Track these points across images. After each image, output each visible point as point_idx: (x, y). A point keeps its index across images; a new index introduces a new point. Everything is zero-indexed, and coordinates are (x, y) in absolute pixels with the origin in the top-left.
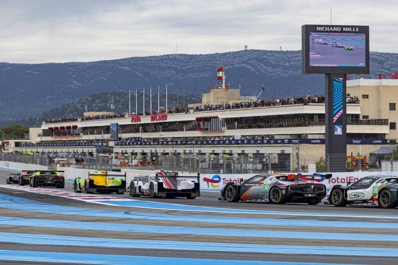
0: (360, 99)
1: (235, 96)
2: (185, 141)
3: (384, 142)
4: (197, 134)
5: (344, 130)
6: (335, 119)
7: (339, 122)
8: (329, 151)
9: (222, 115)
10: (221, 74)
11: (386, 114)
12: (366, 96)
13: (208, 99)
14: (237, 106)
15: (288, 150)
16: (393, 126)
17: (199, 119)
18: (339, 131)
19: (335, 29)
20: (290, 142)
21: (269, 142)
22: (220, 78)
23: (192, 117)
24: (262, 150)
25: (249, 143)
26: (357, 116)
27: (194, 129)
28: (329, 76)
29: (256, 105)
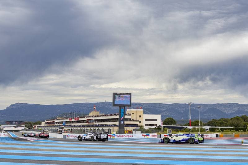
0: (131, 114)
1: (98, 113)
2: (83, 126)
3: (137, 126)
4: (87, 124)
5: (124, 122)
6: (121, 119)
7: (122, 120)
8: (120, 128)
9: (94, 119)
10: (95, 107)
11: (139, 119)
12: (133, 114)
13: (91, 114)
14: (98, 116)
15: (111, 128)
16: (140, 122)
17: (87, 120)
18: (122, 123)
19: (122, 94)
20: (111, 126)
21: (105, 126)
22: (94, 108)
23: (85, 119)
24: (104, 128)
25: (100, 126)
26: (130, 119)
27: (86, 122)
28: (120, 107)
29: (103, 116)
